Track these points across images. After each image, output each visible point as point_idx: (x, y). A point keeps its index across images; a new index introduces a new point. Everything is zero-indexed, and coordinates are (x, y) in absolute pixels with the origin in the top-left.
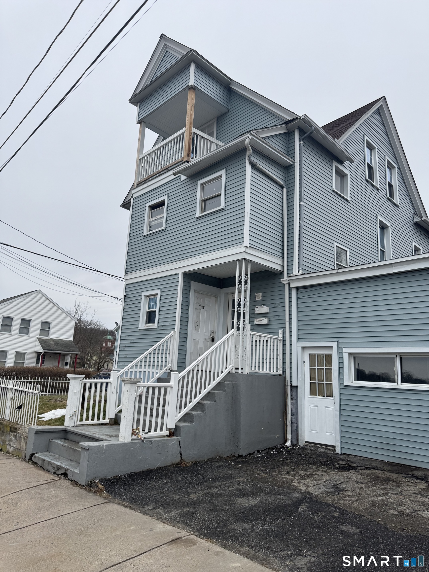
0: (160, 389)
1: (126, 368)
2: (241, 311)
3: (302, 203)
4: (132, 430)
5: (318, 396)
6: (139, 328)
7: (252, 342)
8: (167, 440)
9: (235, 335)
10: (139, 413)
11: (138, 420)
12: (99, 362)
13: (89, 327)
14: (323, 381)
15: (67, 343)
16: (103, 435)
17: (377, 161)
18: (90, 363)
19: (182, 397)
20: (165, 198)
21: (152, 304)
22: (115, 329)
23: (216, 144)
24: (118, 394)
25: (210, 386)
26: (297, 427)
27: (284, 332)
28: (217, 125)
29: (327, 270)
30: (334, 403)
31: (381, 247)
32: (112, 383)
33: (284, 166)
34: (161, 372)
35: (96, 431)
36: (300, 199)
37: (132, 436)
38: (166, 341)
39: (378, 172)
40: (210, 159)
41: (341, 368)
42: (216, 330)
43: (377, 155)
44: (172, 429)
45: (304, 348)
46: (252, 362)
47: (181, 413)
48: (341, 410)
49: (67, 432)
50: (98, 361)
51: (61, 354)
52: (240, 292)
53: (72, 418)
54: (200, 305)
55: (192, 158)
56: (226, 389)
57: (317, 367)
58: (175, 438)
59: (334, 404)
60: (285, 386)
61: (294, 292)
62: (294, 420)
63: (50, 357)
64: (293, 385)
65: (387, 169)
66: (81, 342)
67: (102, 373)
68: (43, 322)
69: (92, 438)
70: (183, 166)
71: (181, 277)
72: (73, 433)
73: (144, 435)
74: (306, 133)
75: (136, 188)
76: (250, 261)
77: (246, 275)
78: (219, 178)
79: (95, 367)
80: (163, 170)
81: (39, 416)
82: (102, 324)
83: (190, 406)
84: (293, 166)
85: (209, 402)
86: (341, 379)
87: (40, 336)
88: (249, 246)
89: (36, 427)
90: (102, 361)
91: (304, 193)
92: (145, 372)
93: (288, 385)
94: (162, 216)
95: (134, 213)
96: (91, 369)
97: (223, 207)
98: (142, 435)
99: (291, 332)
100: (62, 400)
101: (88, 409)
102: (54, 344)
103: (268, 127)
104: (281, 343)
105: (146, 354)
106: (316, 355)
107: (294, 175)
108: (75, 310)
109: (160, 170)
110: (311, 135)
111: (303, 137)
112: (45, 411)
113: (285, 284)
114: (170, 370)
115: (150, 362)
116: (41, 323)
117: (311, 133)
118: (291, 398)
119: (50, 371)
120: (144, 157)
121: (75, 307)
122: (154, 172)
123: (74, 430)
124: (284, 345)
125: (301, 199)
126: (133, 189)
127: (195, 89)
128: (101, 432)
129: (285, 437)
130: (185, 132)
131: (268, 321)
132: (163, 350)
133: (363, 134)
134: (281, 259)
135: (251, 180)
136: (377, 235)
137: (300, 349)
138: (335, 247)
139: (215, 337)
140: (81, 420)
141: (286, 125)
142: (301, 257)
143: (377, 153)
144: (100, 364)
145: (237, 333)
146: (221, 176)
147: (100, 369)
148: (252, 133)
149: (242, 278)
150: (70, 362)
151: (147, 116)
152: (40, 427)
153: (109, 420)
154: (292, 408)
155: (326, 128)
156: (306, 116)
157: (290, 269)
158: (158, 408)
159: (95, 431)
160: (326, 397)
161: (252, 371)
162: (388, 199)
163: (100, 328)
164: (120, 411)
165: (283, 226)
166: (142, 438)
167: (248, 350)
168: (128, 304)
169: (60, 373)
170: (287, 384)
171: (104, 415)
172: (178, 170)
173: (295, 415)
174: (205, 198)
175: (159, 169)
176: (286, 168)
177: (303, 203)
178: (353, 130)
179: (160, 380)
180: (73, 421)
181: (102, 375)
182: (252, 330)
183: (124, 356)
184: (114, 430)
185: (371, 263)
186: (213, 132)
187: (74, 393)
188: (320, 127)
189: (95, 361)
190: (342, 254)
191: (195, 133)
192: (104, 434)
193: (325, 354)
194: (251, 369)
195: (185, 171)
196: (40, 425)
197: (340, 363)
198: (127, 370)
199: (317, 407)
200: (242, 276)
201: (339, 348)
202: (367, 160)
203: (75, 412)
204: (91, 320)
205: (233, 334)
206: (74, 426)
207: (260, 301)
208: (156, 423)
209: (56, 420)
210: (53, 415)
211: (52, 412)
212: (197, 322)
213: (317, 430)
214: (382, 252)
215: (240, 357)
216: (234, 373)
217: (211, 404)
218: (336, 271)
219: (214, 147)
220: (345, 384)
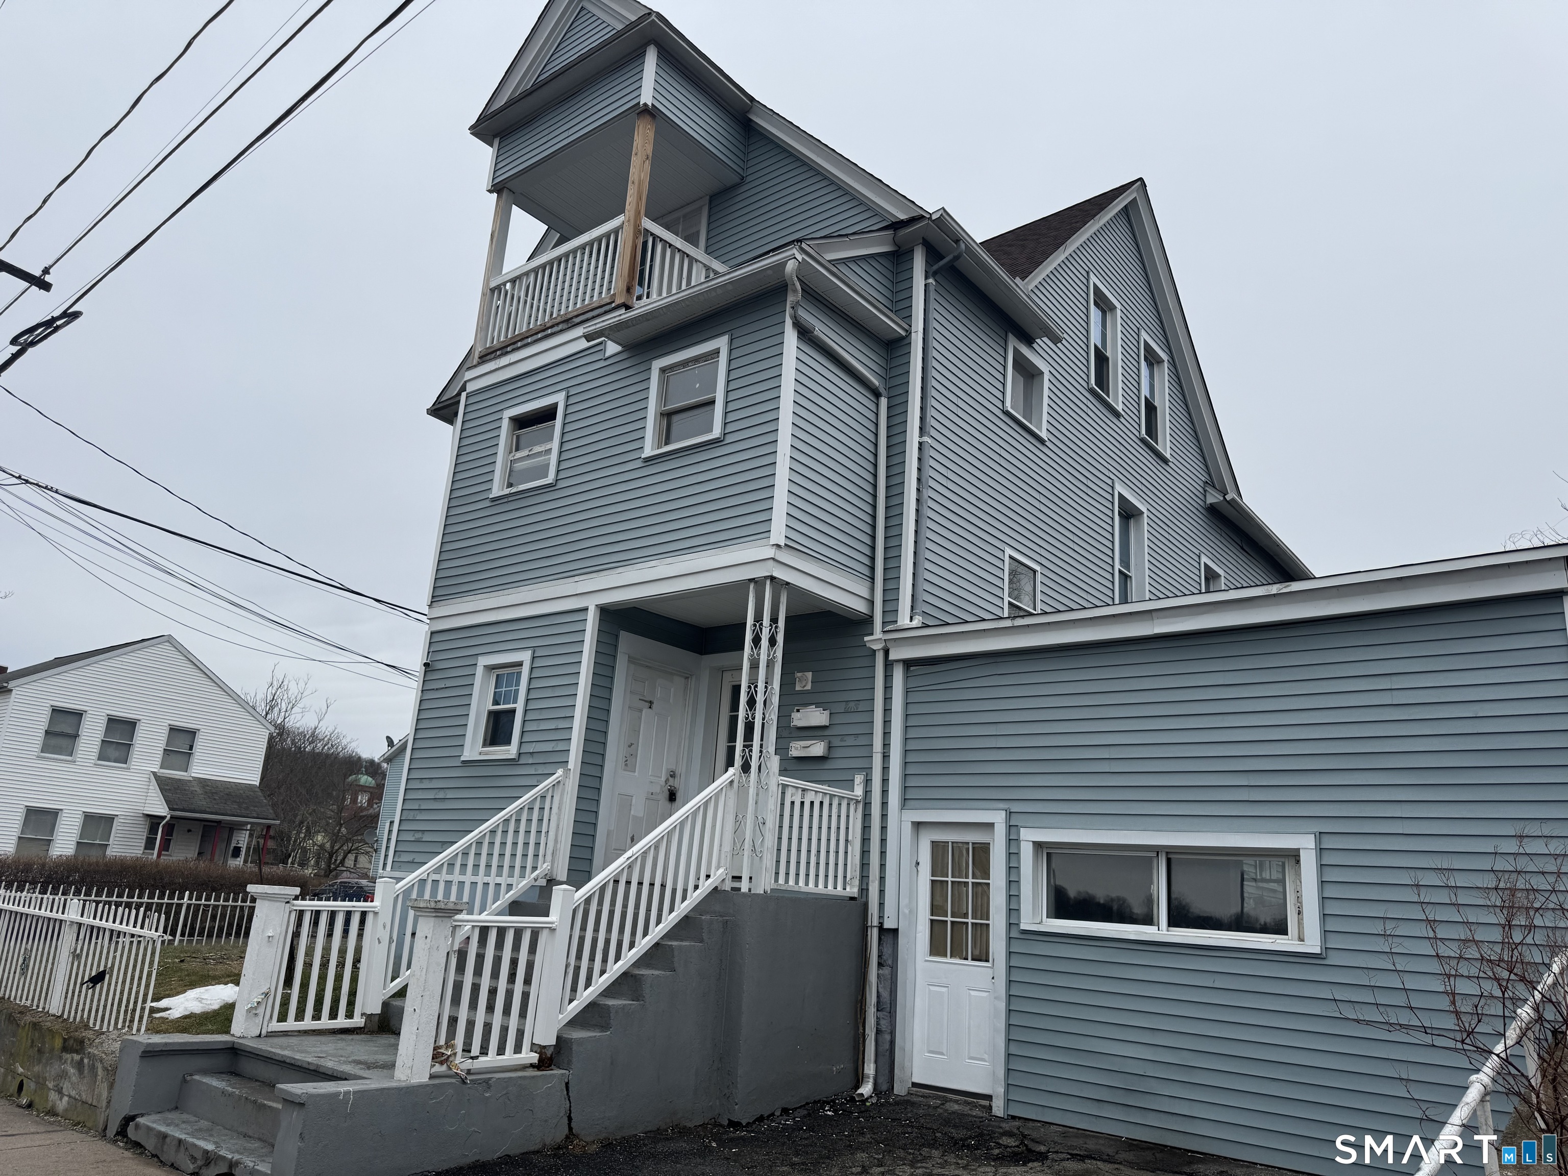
0: (518, 933)
1: (421, 872)
2: (756, 720)
3: (926, 439)
4: (434, 1050)
5: (951, 957)
6: (463, 759)
7: (782, 804)
8: (533, 1077)
9: (736, 784)
10: (456, 1000)
11: (453, 1021)
12: (332, 851)
13: (307, 749)
14: (966, 916)
15: (241, 792)
16: (345, 1062)
17: (1120, 342)
18: (305, 851)
19: (579, 957)
20: (559, 398)
21: (504, 689)
22: (386, 756)
23: (705, 265)
24: (394, 945)
25: (661, 926)
26: (892, 1043)
27: (868, 782)
28: (709, 217)
29: (984, 620)
30: (993, 978)
31: (1121, 566)
32: (377, 913)
33: (883, 340)
34: (520, 886)
35: (325, 1052)
36: (921, 428)
37: (432, 1066)
38: (539, 798)
39: (1120, 370)
40: (688, 306)
41: (1013, 883)
42: (681, 770)
43: (1119, 327)
44: (547, 1048)
45: (917, 825)
46: (778, 862)
47: (575, 1003)
48: (1010, 997)
49: (239, 1052)
50: (328, 845)
51: (222, 825)
52: (754, 666)
53: (254, 1012)
54: (642, 698)
55: (639, 298)
56: (705, 936)
57: (950, 879)
58: (557, 1072)
59: (993, 981)
60: (865, 928)
61: (898, 675)
62: (884, 1024)
63: (189, 831)
64: (886, 926)
65: (1143, 364)
66: (282, 790)
67: (339, 881)
68: (174, 731)
69: (314, 1071)
70: (615, 317)
71: (592, 618)
72: (258, 1055)
73: (468, 1064)
74: (942, 257)
75: (475, 366)
76: (786, 585)
77: (774, 620)
78: (710, 357)
79: (317, 863)
80: (558, 324)
81: (154, 1004)
82: (344, 742)
83: (601, 982)
84: (906, 342)
85: (656, 972)
86: (1013, 911)
87: (161, 768)
88: (785, 544)
89: (146, 1036)
90: (342, 846)
91: (931, 412)
92: (474, 884)
93: (872, 927)
94: (548, 447)
95: (466, 434)
96: (307, 869)
97: (718, 436)
98: (462, 1063)
99: (885, 781)
100: (224, 959)
101: (305, 986)
102: (202, 794)
103: (846, 235)
104: (858, 810)
105: (481, 832)
106: (950, 844)
107: (907, 364)
108: (270, 698)
109: (548, 322)
110: (956, 264)
111: (935, 267)
112: (171, 989)
113: (874, 651)
114: (548, 880)
115: (490, 855)
116: (165, 732)
117: (957, 258)
118: (878, 963)
119: (186, 873)
120: (504, 284)
121: (271, 687)
122: (531, 327)
123: (260, 1047)
124: (866, 816)
125: (925, 429)
126: (469, 369)
127: (655, 116)
128: (340, 1052)
129: (858, 1071)
130: (621, 227)
131: (827, 748)
132: (529, 821)
133: (1087, 269)
134: (868, 584)
135: (796, 369)
136: (1113, 534)
137: (907, 828)
138: (1007, 559)
139: (677, 788)
140: (283, 1018)
141: (891, 232)
142: (920, 580)
143: (1119, 320)
144: (334, 855)
145: (742, 780)
146: (717, 352)
147: (335, 869)
148: (804, 245)
149: (761, 630)
150: (248, 849)
151: (518, 174)
152: (157, 1039)
153: (363, 1020)
154: (880, 990)
155: (995, 245)
156: (944, 214)
157: (890, 612)
158: (510, 986)
159: (322, 1052)
160: (973, 959)
161: (777, 885)
162: (1143, 440)
163: (338, 754)
164: (402, 993)
165: (875, 496)
166: (461, 1071)
167: (771, 827)
168: (435, 687)
169: (218, 879)
170: (869, 924)
171: (351, 1004)
172: (598, 326)
173: (888, 1009)
174: (671, 407)
175: (546, 320)
176: (887, 344)
177: (929, 440)
178: (1063, 257)
179: (515, 908)
180: (257, 1021)
181: (340, 888)
182: (783, 772)
183: (414, 836)
184: (377, 1047)
185: (1097, 607)
186: (698, 233)
187: (267, 938)
188: (978, 242)
189: (322, 846)
190: (1022, 577)
191: (651, 232)
192: (350, 1059)
193: (973, 843)
194: (776, 880)
195: (619, 331)
196: (158, 1032)
197: (1013, 869)
198: (424, 876)
199: (946, 989)
200: (761, 624)
201: (1010, 827)
202: (1095, 338)
203: (266, 995)
204: (313, 727)
205: (732, 782)
206: (260, 1036)
207: (808, 692)
208: (504, 1030)
209: (206, 1018)
210: (197, 1003)
211: (192, 994)
212: (632, 744)
213: (945, 1052)
214: (1125, 577)
215: (747, 845)
216: (730, 890)
217: (660, 977)
218: (1008, 623)
219: (698, 276)
220: (1023, 926)
